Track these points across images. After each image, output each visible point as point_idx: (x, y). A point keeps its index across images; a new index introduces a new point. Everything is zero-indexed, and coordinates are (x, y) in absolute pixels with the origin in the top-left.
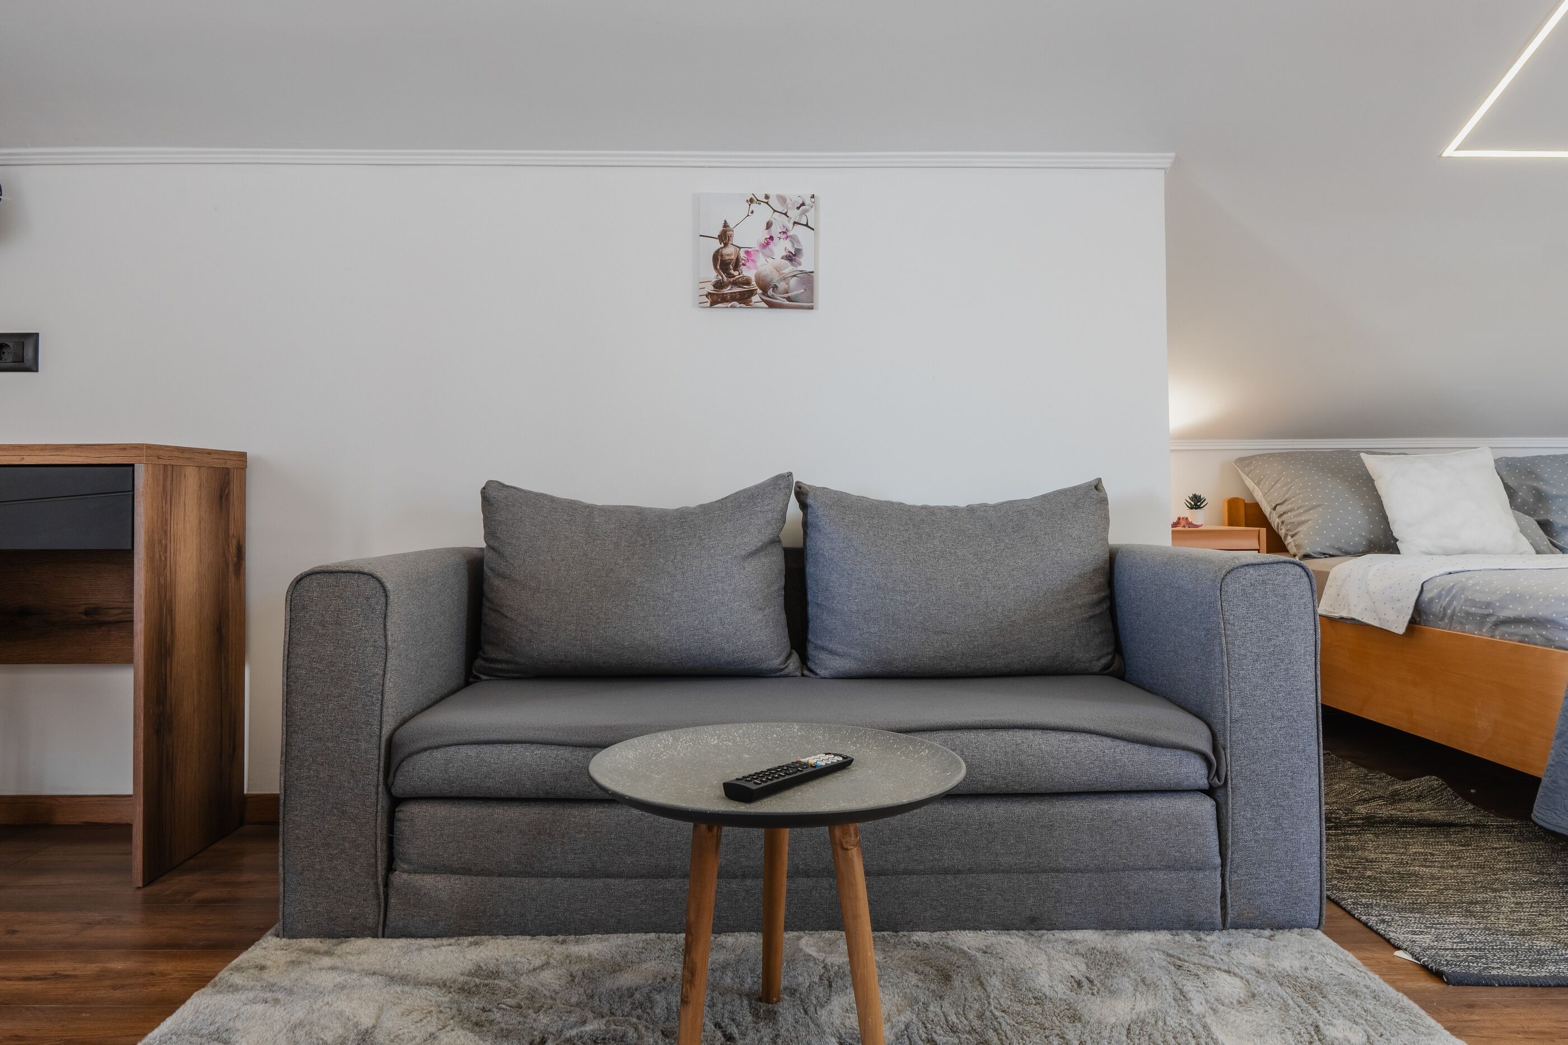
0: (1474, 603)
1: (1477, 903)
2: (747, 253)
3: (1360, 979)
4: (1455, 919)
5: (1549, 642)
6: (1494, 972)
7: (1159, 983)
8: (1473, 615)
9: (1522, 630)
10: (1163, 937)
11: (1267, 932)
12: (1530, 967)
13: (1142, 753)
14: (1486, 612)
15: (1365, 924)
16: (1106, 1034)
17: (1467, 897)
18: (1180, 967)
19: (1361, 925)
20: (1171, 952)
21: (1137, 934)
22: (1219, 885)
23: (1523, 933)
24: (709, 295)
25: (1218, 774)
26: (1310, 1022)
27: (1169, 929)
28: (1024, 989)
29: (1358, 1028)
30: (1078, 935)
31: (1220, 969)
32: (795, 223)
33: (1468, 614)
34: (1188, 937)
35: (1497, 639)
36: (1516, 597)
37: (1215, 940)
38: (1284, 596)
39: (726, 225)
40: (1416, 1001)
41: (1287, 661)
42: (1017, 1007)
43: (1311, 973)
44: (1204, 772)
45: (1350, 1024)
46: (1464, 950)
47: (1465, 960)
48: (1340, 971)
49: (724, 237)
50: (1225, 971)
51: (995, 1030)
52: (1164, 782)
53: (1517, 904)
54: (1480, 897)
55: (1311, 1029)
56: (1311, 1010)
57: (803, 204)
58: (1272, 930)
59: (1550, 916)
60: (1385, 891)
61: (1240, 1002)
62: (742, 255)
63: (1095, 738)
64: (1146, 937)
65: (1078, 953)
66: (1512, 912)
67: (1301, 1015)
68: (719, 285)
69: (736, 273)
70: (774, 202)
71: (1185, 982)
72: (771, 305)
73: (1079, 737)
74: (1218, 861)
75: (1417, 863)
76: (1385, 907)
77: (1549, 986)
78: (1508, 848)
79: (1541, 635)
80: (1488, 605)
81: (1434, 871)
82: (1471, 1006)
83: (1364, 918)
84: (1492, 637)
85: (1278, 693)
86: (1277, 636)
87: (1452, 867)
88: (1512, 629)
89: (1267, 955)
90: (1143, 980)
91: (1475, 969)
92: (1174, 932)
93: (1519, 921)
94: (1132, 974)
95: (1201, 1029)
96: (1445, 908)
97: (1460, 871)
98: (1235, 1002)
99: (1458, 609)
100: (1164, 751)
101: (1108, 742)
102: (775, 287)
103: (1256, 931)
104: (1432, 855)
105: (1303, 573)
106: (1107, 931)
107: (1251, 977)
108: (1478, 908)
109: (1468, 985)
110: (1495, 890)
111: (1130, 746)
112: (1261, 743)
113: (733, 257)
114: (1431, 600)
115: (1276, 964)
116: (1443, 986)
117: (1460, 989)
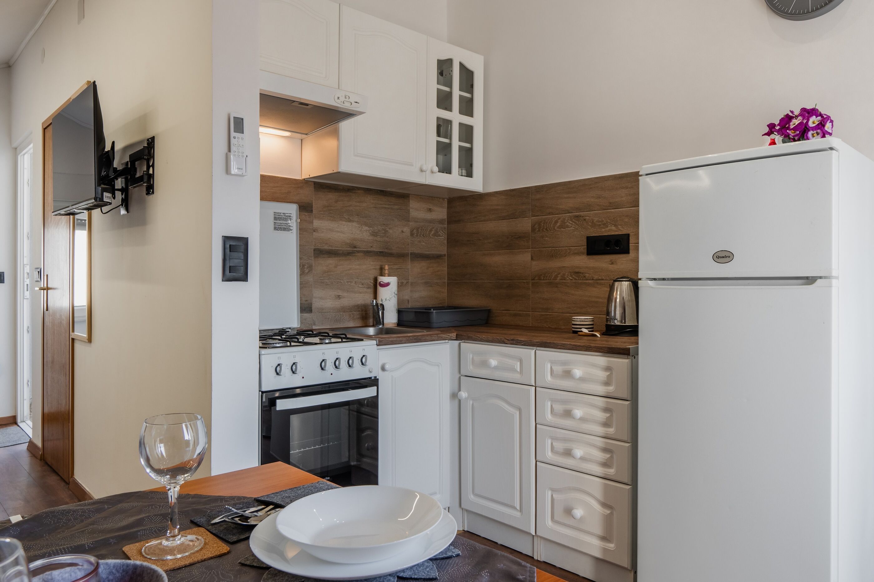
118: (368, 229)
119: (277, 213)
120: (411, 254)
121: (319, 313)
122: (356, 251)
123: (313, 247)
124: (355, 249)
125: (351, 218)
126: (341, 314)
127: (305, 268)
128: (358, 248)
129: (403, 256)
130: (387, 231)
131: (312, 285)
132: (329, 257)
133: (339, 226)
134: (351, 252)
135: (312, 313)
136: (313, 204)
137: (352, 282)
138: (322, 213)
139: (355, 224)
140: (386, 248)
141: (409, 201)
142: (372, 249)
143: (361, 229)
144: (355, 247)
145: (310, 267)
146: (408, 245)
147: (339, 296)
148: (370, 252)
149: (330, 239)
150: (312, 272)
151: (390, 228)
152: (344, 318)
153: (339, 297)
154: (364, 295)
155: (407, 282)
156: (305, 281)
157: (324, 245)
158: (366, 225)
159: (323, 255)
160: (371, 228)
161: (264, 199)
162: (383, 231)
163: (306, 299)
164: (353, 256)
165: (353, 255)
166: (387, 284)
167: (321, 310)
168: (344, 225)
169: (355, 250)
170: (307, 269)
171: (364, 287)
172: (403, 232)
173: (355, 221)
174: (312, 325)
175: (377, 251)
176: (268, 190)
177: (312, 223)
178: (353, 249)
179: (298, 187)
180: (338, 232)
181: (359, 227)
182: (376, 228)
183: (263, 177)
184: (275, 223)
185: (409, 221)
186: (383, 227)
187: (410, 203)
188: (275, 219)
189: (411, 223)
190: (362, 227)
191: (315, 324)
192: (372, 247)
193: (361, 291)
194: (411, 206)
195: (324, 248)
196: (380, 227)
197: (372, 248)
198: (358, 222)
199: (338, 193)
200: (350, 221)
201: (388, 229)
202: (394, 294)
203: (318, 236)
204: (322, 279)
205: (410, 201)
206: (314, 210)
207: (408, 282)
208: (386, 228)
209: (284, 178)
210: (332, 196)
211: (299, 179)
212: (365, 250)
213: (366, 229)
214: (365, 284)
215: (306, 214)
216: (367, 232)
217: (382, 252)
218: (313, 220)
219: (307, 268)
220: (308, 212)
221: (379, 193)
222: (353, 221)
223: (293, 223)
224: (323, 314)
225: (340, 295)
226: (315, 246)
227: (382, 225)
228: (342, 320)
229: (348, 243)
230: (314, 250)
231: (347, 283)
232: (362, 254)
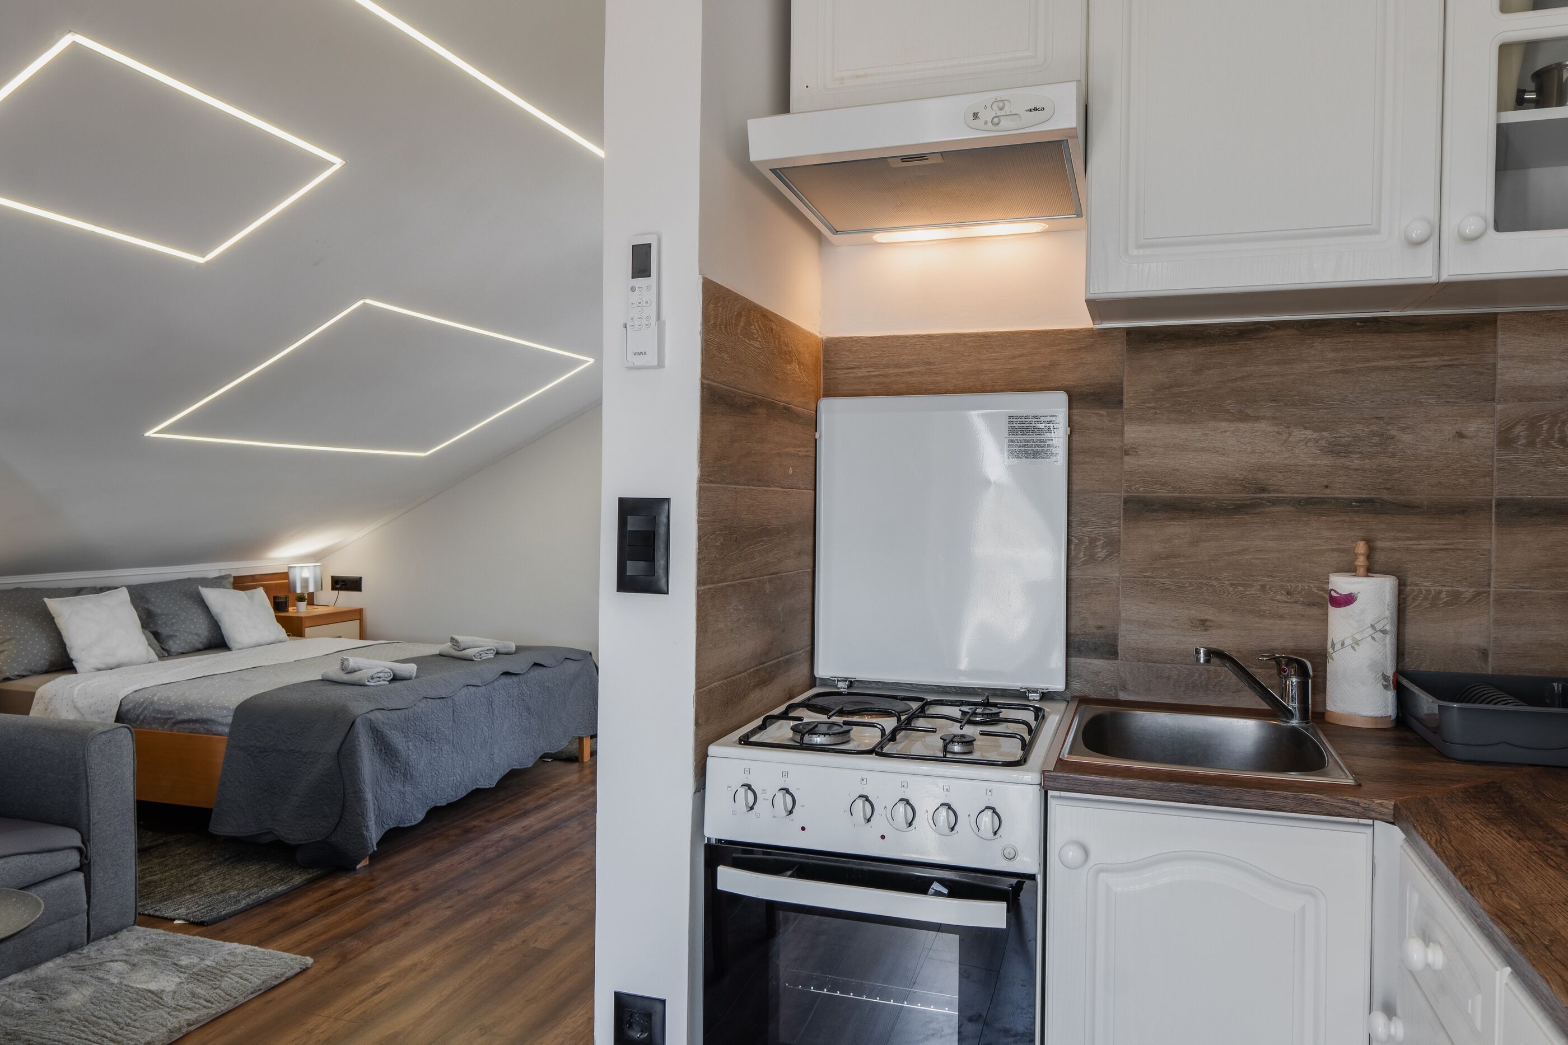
0: (159, 711)
1: (192, 885)
3: (175, 938)
4: (188, 896)
5: (208, 732)
6: (223, 913)
7: (83, 980)
8: (159, 719)
9: (191, 726)
10: (59, 961)
11: (111, 937)
12: (235, 905)
13: (47, 858)
14: (169, 716)
15: (149, 915)
16: (83, 1009)
17: (186, 884)
18: (83, 970)
19: (146, 917)
20: (72, 965)
21: (43, 966)
22: (86, 920)
23: (222, 892)
25: (86, 858)
26: (170, 963)
27: (58, 956)
28: (14, 1014)
29: (192, 956)
30: (11, 979)
31: (106, 962)
33: (155, 718)
34: (73, 955)
35: (175, 732)
36: (189, 707)
37: (91, 950)
38: (120, 747)
40: (205, 937)
41: (121, 783)
42: (22, 1022)
43: (150, 945)
44: (79, 858)
45: (188, 957)
46: (203, 909)
47: (208, 913)
48: (163, 938)
50: (109, 961)
51: (24, 1034)
52: (59, 871)
53: (210, 879)
54: (192, 881)
55: (173, 966)
56: (167, 959)
58: (112, 934)
59: (228, 879)
60: (144, 895)
61: (131, 971)
63: (19, 857)
64: (50, 964)
65: (20, 987)
66: (211, 883)
67: (164, 963)
71: (96, 974)
73: (9, 859)
74: (86, 906)
75: (147, 875)
76: (152, 903)
77: (247, 910)
78: (186, 851)
79: (204, 728)
80: (170, 712)
81: (160, 876)
82: (223, 930)
83: (146, 912)
84: (171, 731)
85: (117, 802)
86: (117, 770)
87: (166, 871)
88: (186, 725)
89: (123, 947)
90: (73, 982)
91: (214, 914)
92: (62, 956)
93: (216, 886)
94: (65, 983)
95: (126, 988)
96: (180, 893)
97: (172, 872)
98: (129, 971)
99: (148, 716)
100: (59, 853)
101: (27, 857)
103: (104, 938)
104: (152, 868)
105: (129, 731)
106: (24, 971)
107: (125, 958)
108: (195, 887)
109: (216, 923)
110: (196, 876)
111: (40, 856)
112: (108, 832)
114: (128, 711)
115: (131, 948)
116: (205, 928)
117: (214, 926)
118: (1315, 435)
119: (1017, 417)
120: (1498, 505)
121: (1139, 660)
122: (1269, 500)
123: (1123, 494)
124: (1261, 495)
125: (1249, 411)
126: (1208, 671)
127: (1096, 546)
128: (1274, 491)
129: (1463, 512)
130: (1393, 437)
131: (1118, 589)
132: (1172, 519)
133: (1206, 435)
134: (1248, 502)
135: (1116, 658)
136: (1125, 384)
137: (1252, 586)
138: (1152, 405)
139: (1263, 426)
140: (1387, 489)
141: (1495, 337)
142: (1328, 493)
143: (1285, 436)
144: (1263, 490)
145: (1113, 545)
146: (1490, 474)
147: (1203, 622)
148: (1322, 501)
149: (1178, 470)
150: (1118, 557)
151: (1403, 429)
152: (1222, 681)
153: (1204, 624)
154: (1295, 625)
155: (1479, 594)
156: (1097, 579)
157: (1155, 486)
158: (1304, 424)
159: (1154, 514)
160: (1325, 433)
161: (988, 389)
162: (1376, 440)
163: (1099, 624)
164: (1255, 514)
165: (1256, 511)
166: (1348, 600)
167: (1145, 656)
168: (1225, 432)
169: (1262, 499)
170: (1103, 548)
171: (1296, 602)
172: (1460, 435)
173: (1264, 418)
174: (1116, 689)
175: (1346, 499)
176: (998, 367)
177: (1122, 433)
178: (1258, 496)
179: (1080, 349)
180: (1203, 450)
181: (1278, 433)
182: (1343, 431)
183: (986, 337)
184: (1012, 441)
185: (1493, 399)
186: (1374, 428)
187: (1499, 341)
188: (1012, 431)
189: (1499, 407)
190: (1290, 434)
191: (1124, 688)
192: (1327, 487)
193: (1281, 611)
194: (1501, 350)
195: (1155, 495)
196: (1360, 427)
197: (1328, 491)
198: (1274, 418)
199: (1204, 349)
200: (1244, 418)
201: (1393, 432)
202: (1370, 631)
203: (1139, 465)
204: (1149, 574)
205: (1500, 336)
206: (1125, 401)
207: (1485, 592)
208: (1389, 427)
209: (1043, 332)
210: (1183, 358)
211: (1082, 329)
212: (1303, 495)
213: (1304, 436)
214: (1299, 593)
215: (1103, 412)
216: (1310, 444)
217: (1371, 501)
218: (1123, 426)
219: (1104, 546)
220: (1108, 408)
221: (1359, 327)
222: (1257, 419)
223: (1058, 439)
224: (1150, 664)
225: (1206, 620)
226: (1128, 492)
227: (1373, 421)
228: (1214, 686)
229: (1236, 479)
230: (1126, 502)
231: (1231, 589)
232: (1289, 508)
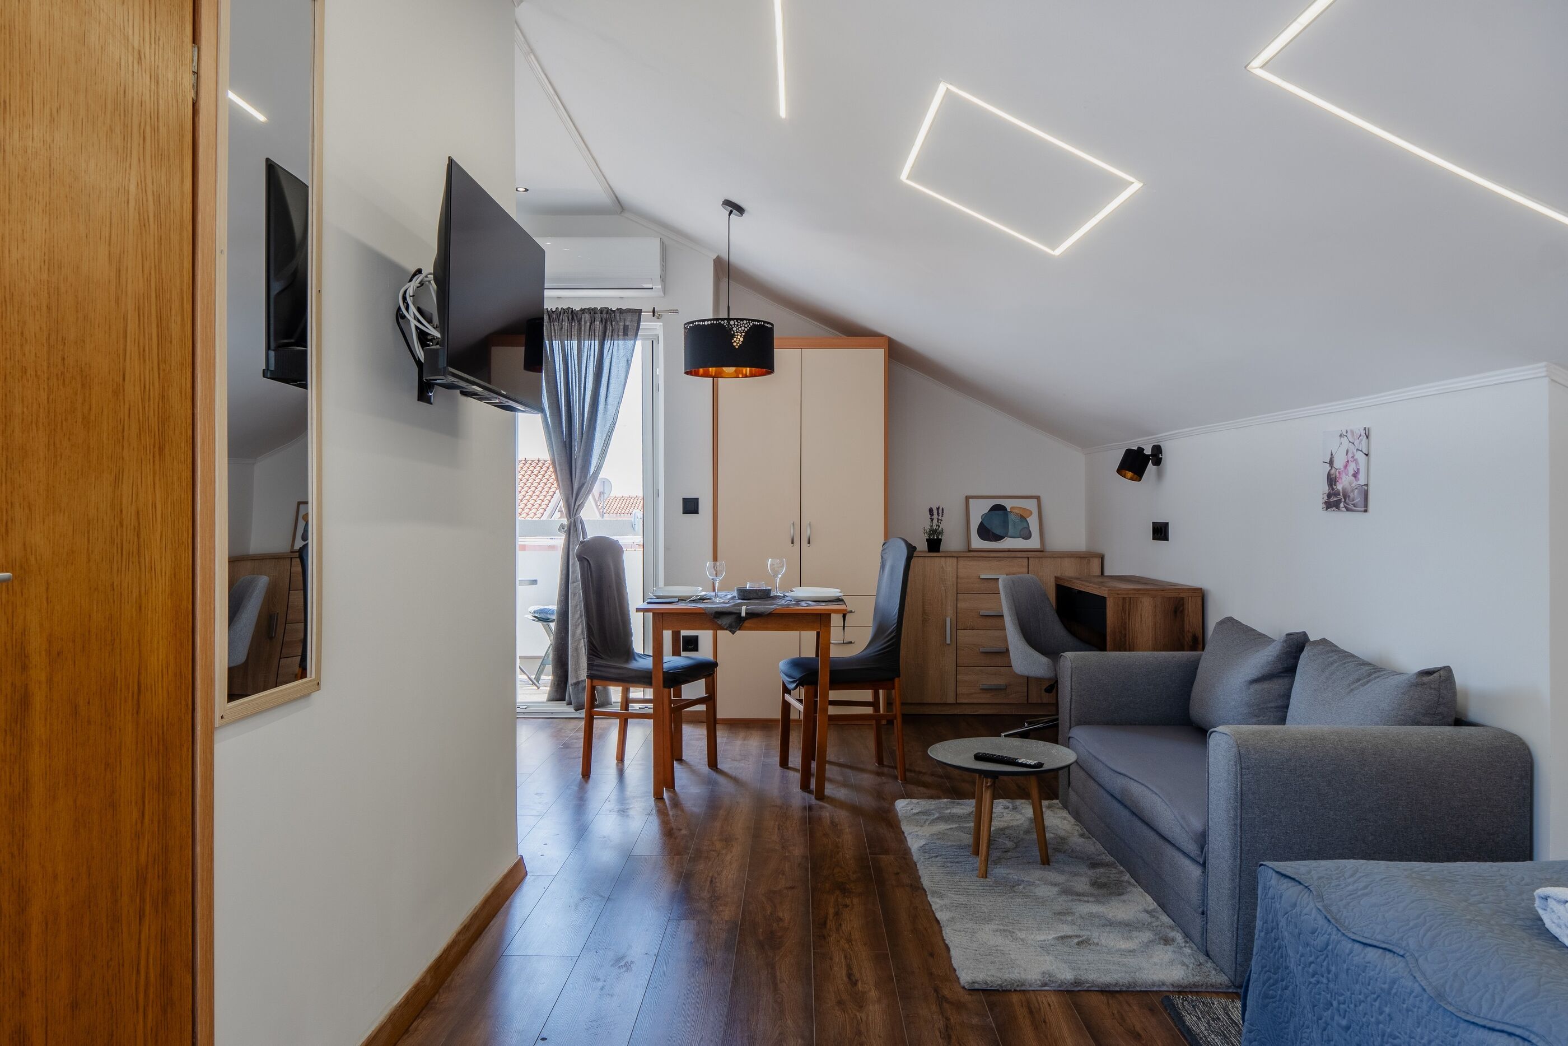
2: (1339, 472)
24: (1326, 503)
32: (1358, 450)
39: (1332, 455)
49: (1331, 463)
57: (1360, 436)
62: (1337, 474)
68: (1329, 496)
69: (1335, 487)
70: (1349, 435)
72: (1348, 510)
102: (1349, 497)
113: (1334, 476)
